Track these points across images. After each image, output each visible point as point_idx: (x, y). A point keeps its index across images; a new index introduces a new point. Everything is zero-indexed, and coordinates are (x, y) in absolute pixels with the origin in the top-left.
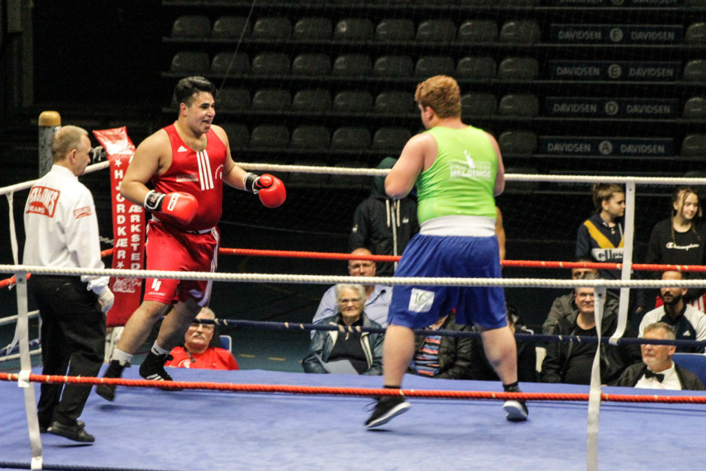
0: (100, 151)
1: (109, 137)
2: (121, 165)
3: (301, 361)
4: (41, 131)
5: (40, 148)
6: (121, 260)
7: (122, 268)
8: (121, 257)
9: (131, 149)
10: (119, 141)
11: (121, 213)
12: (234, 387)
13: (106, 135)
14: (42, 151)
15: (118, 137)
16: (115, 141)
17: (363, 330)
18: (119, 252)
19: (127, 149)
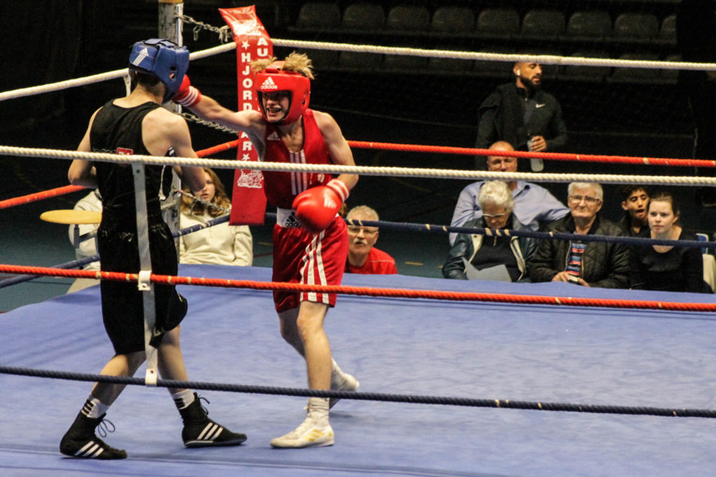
0: (226, 31)
1: (237, 17)
2: (248, 48)
3: (441, 267)
4: (161, 8)
5: (160, 27)
6: (246, 152)
7: (248, 160)
8: (247, 149)
9: (260, 30)
10: (247, 21)
11: (247, 101)
12: (373, 291)
13: (233, 14)
14: (162, 29)
15: (246, 17)
16: (244, 21)
17: (513, 234)
18: (245, 143)
19: (255, 30)
